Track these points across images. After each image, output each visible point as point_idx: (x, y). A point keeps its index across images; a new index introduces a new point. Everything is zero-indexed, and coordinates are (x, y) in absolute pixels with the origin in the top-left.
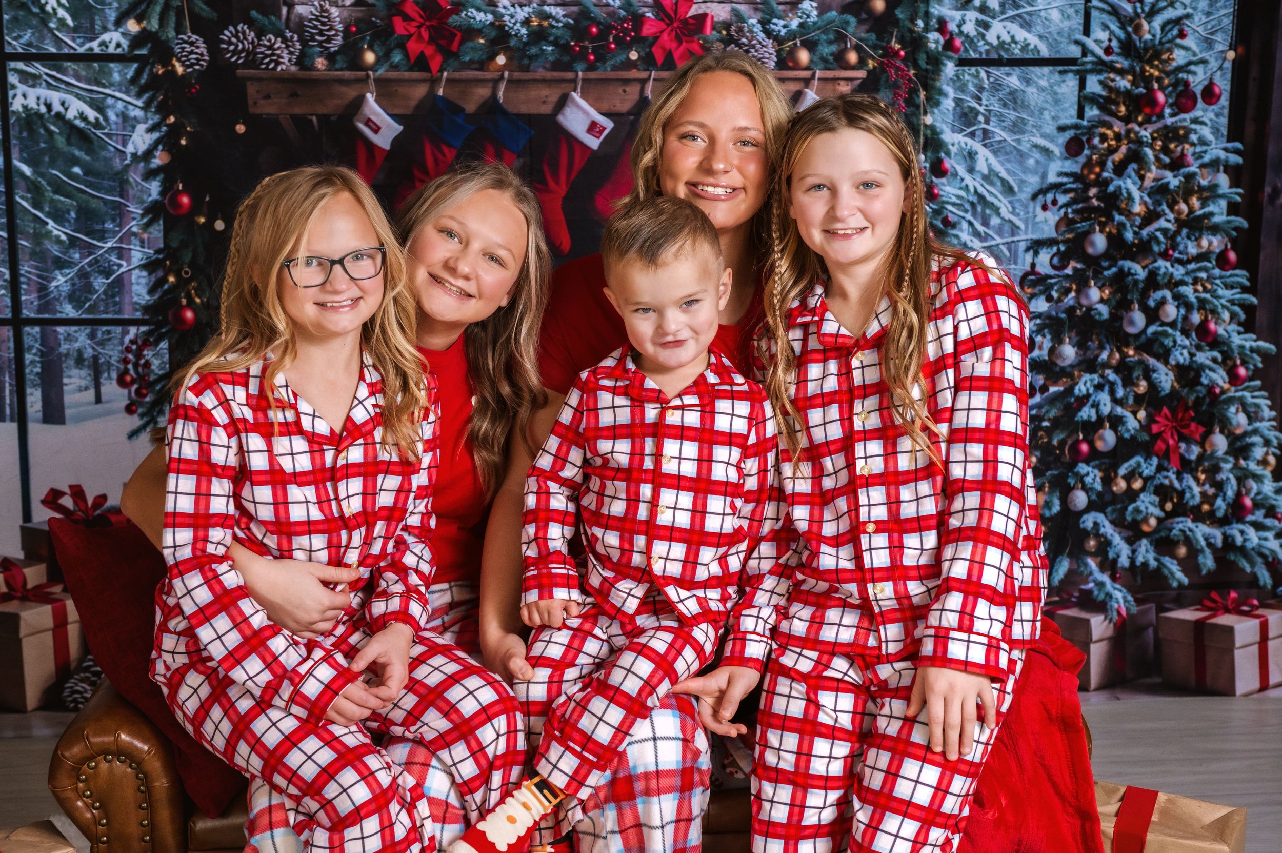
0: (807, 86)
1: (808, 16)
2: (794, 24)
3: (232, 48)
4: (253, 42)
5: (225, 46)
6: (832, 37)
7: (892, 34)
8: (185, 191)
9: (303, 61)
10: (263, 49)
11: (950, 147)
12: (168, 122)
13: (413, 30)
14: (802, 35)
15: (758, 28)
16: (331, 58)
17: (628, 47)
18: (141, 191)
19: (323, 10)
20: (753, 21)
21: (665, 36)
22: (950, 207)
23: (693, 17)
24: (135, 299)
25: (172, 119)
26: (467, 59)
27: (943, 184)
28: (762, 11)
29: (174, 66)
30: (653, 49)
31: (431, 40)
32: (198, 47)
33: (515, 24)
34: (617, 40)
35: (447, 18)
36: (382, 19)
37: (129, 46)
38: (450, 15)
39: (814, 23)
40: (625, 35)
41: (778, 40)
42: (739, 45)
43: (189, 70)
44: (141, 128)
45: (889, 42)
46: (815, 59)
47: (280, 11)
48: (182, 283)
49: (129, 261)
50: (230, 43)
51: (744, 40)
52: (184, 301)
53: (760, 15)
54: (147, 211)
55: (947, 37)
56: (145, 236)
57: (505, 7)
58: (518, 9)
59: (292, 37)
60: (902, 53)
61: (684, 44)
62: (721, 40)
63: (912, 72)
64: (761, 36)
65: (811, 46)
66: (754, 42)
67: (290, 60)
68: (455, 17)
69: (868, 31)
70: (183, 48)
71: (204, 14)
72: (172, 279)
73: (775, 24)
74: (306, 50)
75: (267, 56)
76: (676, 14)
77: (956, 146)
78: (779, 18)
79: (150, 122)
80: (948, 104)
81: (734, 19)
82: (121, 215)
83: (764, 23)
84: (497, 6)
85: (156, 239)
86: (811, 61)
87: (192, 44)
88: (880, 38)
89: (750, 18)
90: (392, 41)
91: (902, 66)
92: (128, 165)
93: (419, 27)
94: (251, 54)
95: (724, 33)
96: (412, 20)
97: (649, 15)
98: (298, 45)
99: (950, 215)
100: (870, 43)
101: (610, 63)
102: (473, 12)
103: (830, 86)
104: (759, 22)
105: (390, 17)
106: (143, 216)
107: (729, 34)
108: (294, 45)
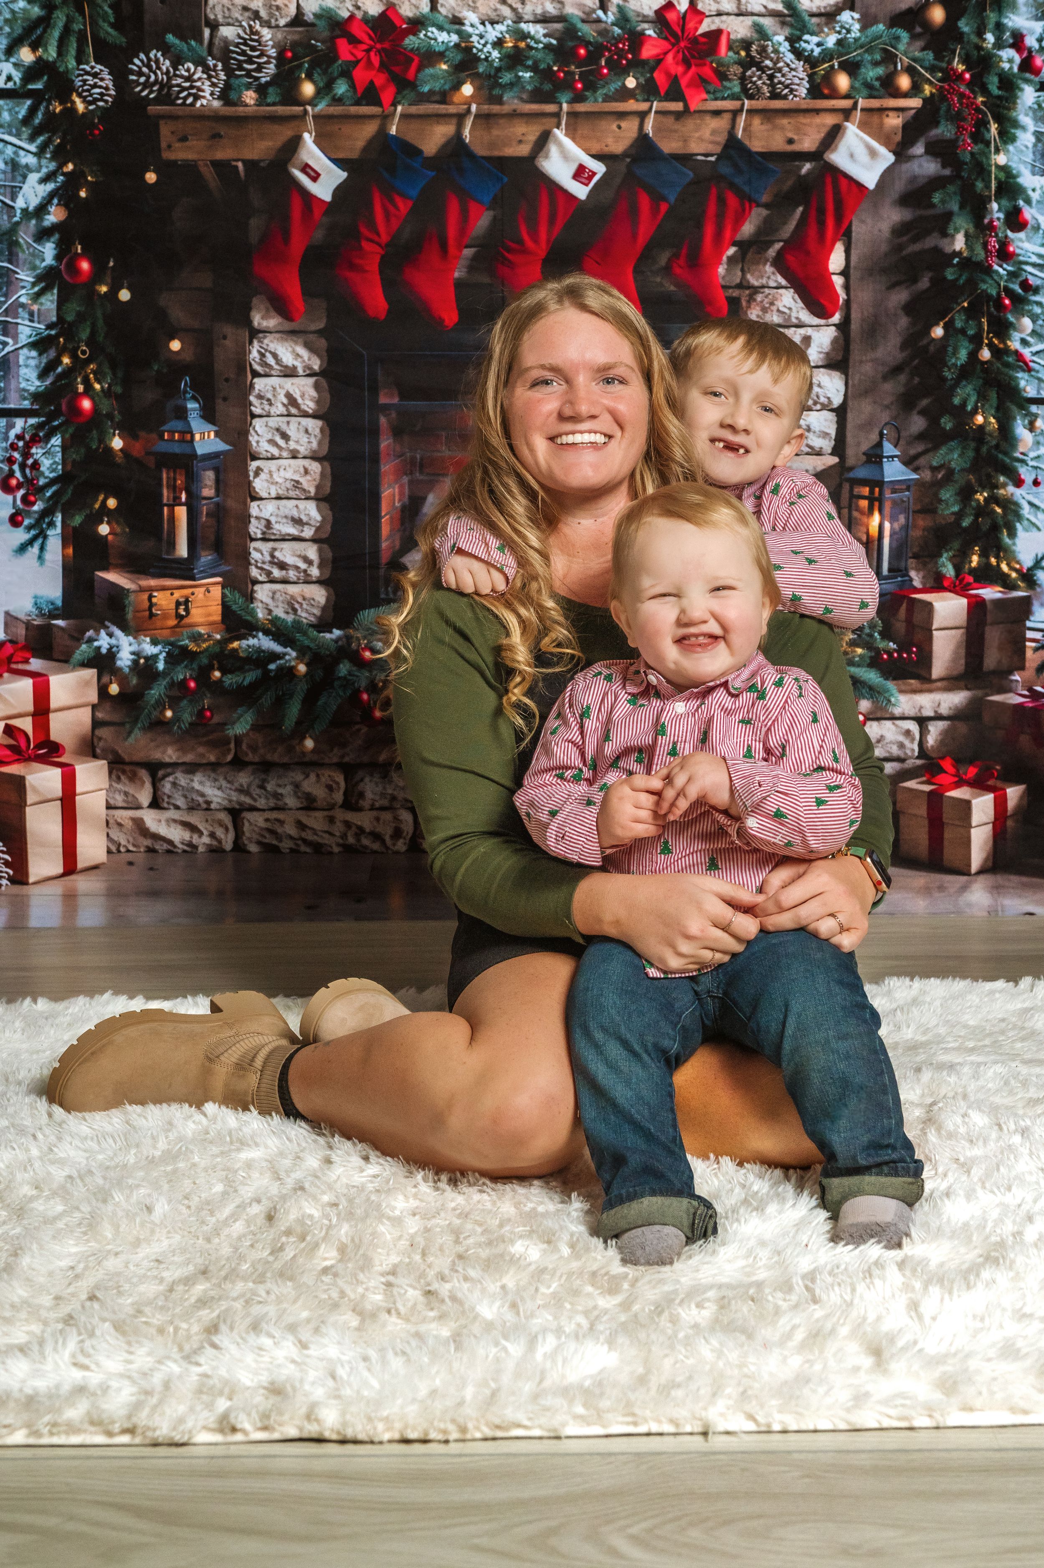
0: (847, 119)
1: (849, 31)
2: (831, 41)
3: (142, 79)
4: (168, 72)
5: (134, 78)
6: (878, 57)
7: (954, 52)
8: (85, 255)
9: (226, 95)
10: (179, 81)
11: (1030, 193)
12: (65, 170)
13: (360, 55)
14: (841, 55)
15: (785, 47)
16: (262, 90)
17: (624, 72)
18: (33, 255)
19: (253, 32)
20: (780, 38)
21: (670, 57)
22: (1029, 269)
23: (706, 34)
24: (23, 385)
25: (70, 167)
26: (426, 89)
27: (1021, 240)
28: (791, 26)
29: (73, 103)
30: (655, 75)
31: (383, 67)
32: (102, 80)
33: (484, 45)
34: (610, 63)
35: (403, 39)
36: (323, 42)
37: (21, 79)
38: (406, 36)
39: (856, 40)
40: (621, 57)
41: (811, 62)
42: (762, 69)
43: (91, 107)
44: (33, 178)
45: (950, 62)
46: (857, 85)
47: (201, 34)
48: (78, 365)
49: (15, 338)
50: (140, 74)
51: (768, 63)
52: (81, 388)
53: (787, 31)
54: (39, 279)
55: (1025, 55)
56: (35, 308)
57: (472, 26)
58: (489, 26)
59: (215, 66)
60: (967, 76)
61: (693, 69)
62: (740, 63)
63: (980, 99)
64: (789, 57)
65: (851, 68)
66: (781, 64)
67: (212, 94)
68: (411, 37)
69: (923, 49)
70: (85, 81)
71: (110, 40)
72: (66, 360)
73: (806, 42)
74: (232, 81)
75: (184, 89)
76: (683, 31)
77: (1038, 192)
78: (812, 34)
79: (44, 170)
80: (1026, 138)
81: (755, 36)
82: (9, 283)
83: (792, 40)
84: (463, 24)
85: (48, 310)
86: (852, 87)
87: (95, 75)
88: (938, 57)
89: (775, 34)
90: (335, 68)
91: (967, 92)
92: (17, 224)
93: (368, 51)
94: (166, 86)
95: (743, 53)
96: (360, 42)
97: (650, 32)
98: (222, 76)
99: (1030, 277)
100: (927, 64)
101: (600, 92)
102: (433, 31)
103: (875, 119)
104: (787, 39)
105: (333, 39)
106: (34, 284)
107: (748, 55)
108: (217, 76)
